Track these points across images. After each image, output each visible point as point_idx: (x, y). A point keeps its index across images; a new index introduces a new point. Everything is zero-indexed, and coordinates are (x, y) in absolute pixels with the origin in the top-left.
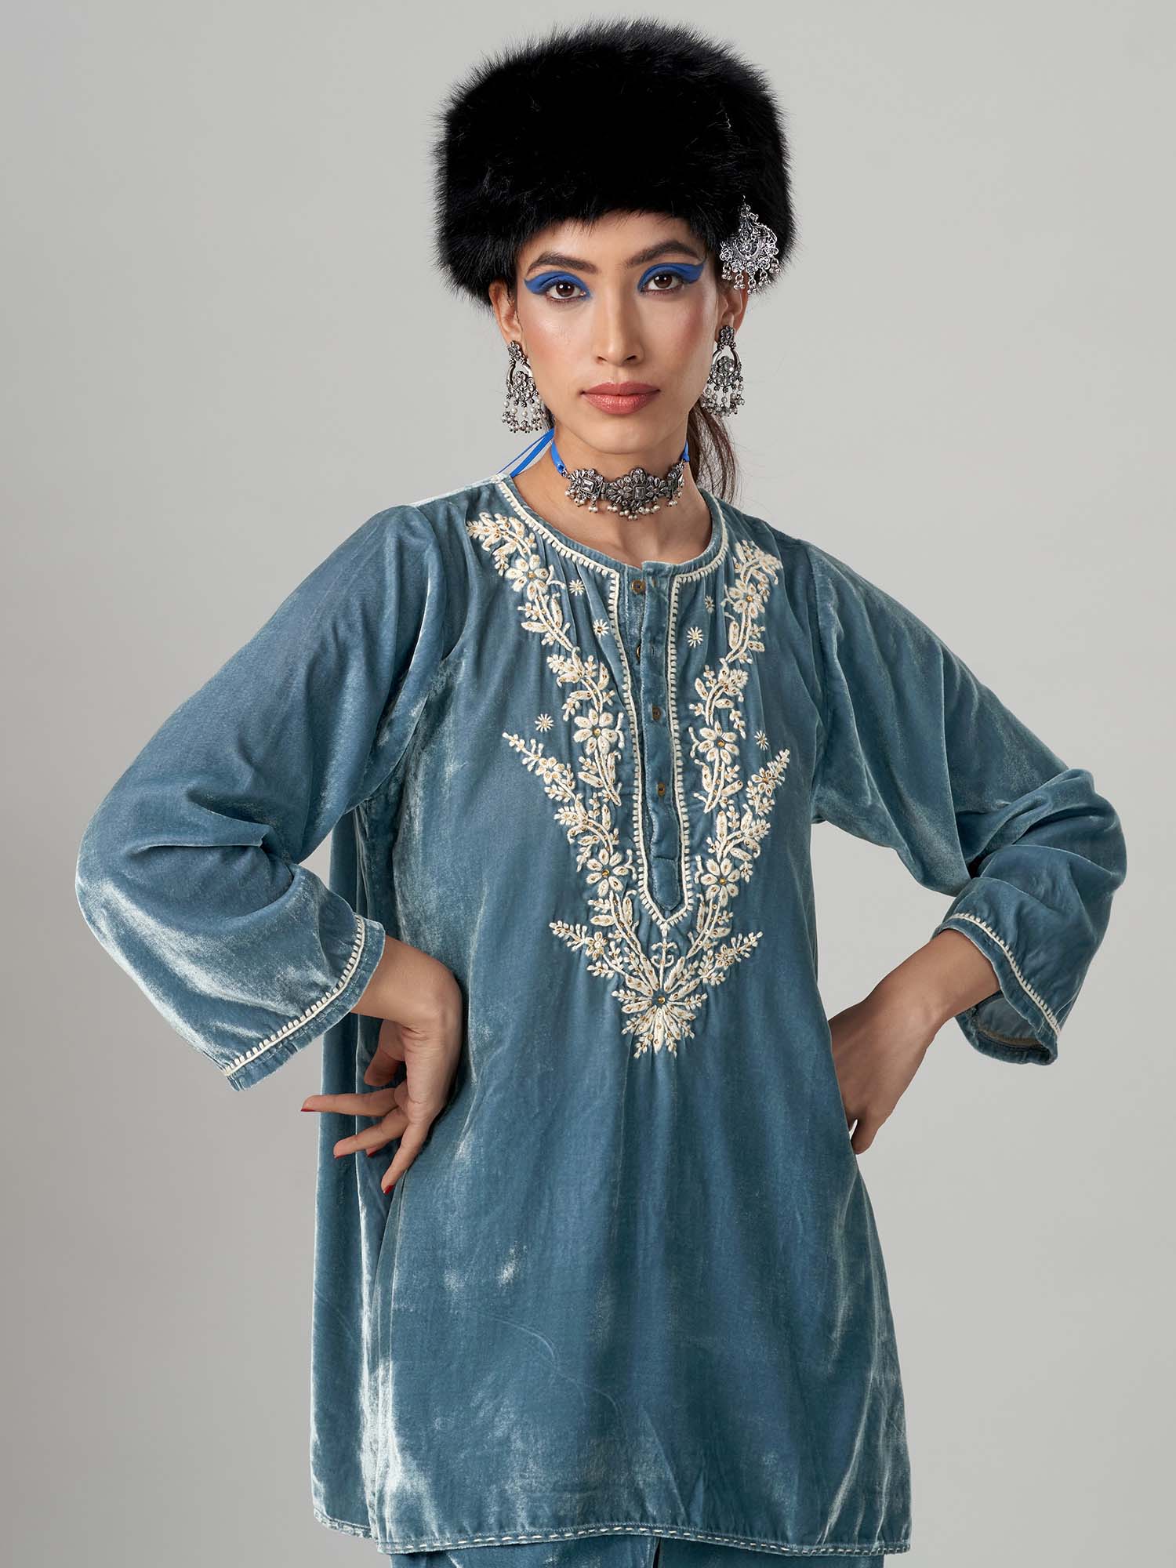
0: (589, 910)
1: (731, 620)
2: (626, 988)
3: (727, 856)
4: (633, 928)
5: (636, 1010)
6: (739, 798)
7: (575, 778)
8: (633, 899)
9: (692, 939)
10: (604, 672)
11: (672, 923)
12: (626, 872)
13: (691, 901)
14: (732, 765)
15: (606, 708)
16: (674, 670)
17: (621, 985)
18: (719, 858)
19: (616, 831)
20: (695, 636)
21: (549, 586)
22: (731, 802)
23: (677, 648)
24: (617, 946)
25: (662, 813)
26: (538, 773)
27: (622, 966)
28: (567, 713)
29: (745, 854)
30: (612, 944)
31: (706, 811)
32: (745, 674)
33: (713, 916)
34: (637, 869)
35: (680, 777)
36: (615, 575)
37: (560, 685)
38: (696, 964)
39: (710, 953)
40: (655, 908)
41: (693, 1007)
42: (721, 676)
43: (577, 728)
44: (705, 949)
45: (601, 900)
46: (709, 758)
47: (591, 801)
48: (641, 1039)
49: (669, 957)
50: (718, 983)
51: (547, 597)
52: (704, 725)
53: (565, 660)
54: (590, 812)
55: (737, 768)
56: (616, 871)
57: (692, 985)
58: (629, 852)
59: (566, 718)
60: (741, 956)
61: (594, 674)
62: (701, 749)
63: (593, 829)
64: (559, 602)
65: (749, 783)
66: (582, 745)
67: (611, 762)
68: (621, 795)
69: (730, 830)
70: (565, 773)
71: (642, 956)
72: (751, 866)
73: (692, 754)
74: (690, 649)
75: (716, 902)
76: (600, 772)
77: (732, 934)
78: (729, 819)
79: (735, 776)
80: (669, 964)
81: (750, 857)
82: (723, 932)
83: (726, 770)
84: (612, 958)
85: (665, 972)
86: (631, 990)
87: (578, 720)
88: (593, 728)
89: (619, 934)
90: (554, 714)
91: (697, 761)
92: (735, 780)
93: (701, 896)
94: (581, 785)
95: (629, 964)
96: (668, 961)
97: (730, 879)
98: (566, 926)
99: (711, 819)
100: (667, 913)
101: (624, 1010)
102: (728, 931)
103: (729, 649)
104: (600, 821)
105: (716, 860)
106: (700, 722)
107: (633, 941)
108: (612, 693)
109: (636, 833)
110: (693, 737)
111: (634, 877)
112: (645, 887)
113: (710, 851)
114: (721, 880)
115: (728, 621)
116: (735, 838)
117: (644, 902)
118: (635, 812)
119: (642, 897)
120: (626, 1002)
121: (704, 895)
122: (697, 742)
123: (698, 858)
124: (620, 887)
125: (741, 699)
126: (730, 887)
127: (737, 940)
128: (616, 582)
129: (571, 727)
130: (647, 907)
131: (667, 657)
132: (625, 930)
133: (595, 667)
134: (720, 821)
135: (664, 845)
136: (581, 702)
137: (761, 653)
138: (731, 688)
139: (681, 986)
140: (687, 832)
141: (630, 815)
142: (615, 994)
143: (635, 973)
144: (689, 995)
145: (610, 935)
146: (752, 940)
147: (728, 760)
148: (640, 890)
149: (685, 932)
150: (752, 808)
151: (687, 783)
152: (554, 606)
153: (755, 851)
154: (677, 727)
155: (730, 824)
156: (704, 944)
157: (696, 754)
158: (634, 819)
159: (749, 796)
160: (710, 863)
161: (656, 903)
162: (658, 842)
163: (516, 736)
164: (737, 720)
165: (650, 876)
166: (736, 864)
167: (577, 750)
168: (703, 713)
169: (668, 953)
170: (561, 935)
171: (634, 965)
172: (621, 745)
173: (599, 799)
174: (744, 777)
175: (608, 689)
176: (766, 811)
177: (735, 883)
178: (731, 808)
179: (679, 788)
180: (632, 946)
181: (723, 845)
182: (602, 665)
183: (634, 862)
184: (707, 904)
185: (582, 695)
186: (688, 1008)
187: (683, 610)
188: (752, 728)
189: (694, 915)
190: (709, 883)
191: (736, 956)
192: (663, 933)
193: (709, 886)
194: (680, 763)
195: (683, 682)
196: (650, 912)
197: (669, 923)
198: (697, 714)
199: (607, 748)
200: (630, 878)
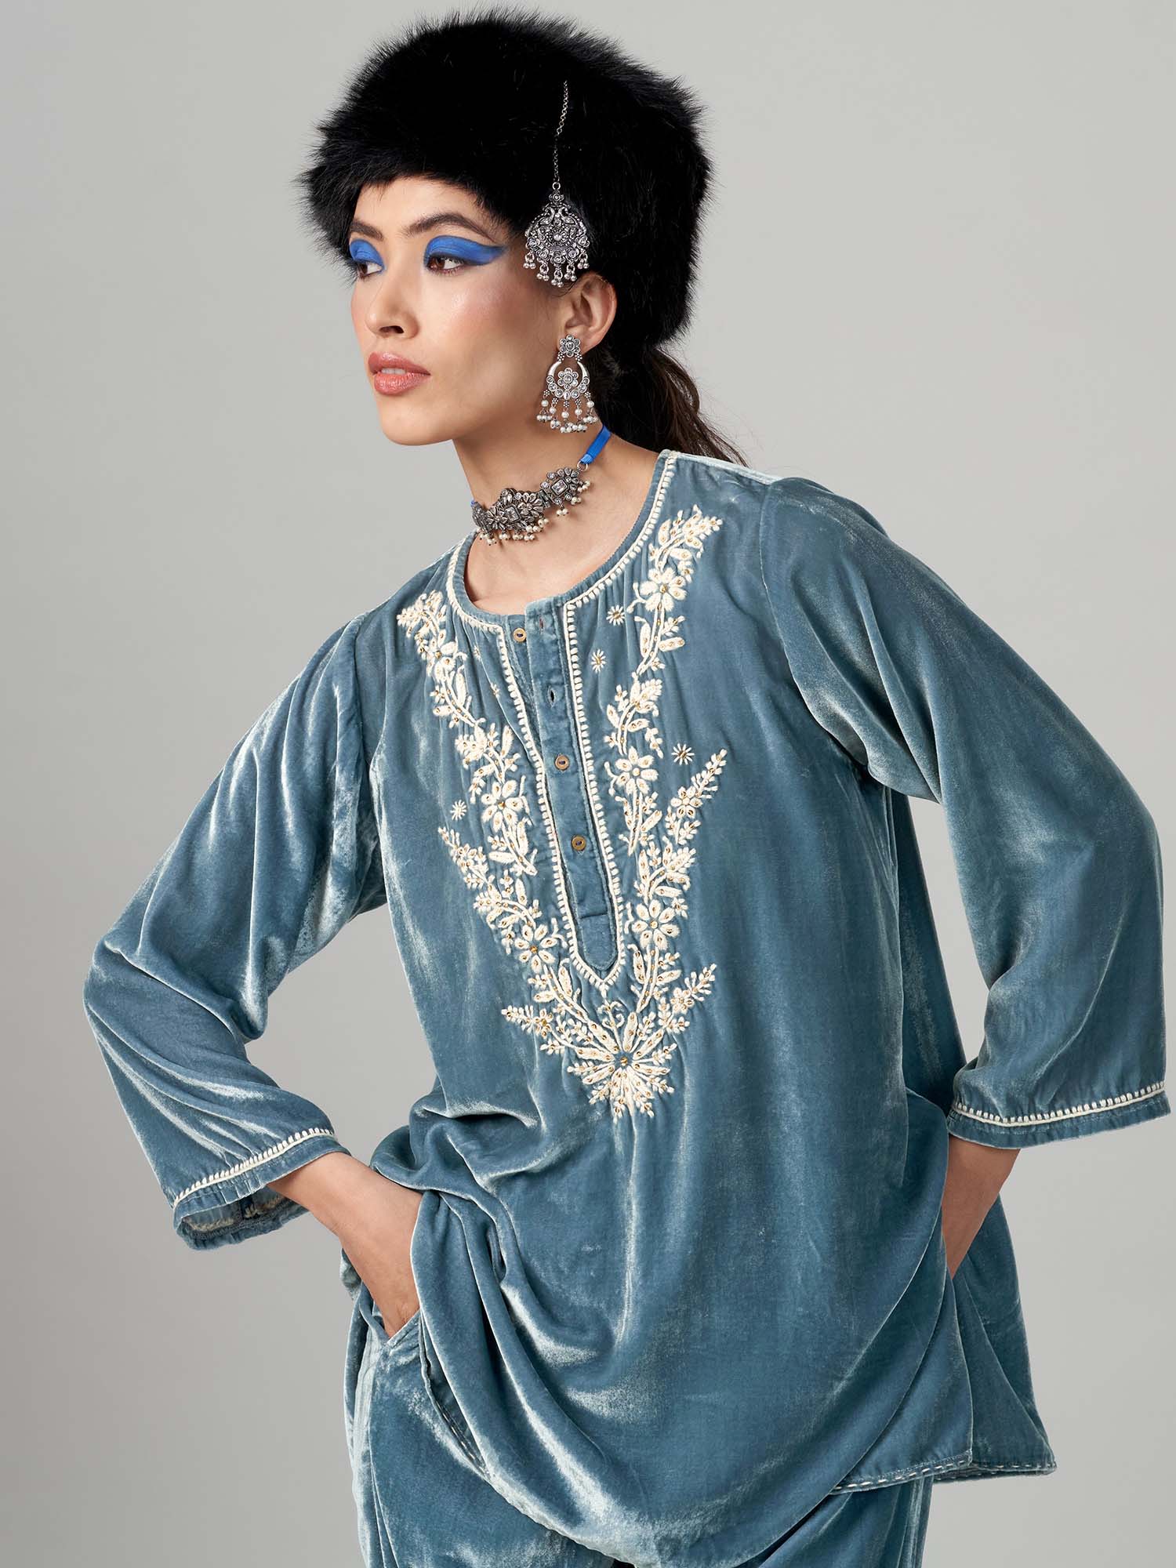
0: (531, 989)
1: (641, 624)
2: (580, 1060)
4: (575, 997)
5: (599, 1079)
6: (659, 831)
7: (487, 860)
8: (566, 967)
9: (637, 992)
10: (507, 738)
11: (611, 983)
12: (554, 942)
13: (625, 954)
14: (650, 794)
15: (509, 776)
17: (574, 1058)
18: (646, 901)
19: (535, 903)
20: (598, 660)
21: (456, 660)
22: (651, 837)
23: (581, 682)
24: (562, 1019)
25: (578, 871)
26: (458, 864)
27: (570, 1040)
28: (473, 794)
29: (672, 889)
30: (558, 1019)
31: (630, 852)
32: (659, 682)
33: (653, 962)
34: (565, 936)
35: (602, 822)
36: (499, 629)
37: (465, 766)
38: (652, 1016)
39: (663, 1000)
40: (590, 971)
41: (661, 1060)
42: (631, 694)
43: (484, 808)
44: (656, 998)
45: (537, 977)
46: (628, 792)
47: (504, 880)
48: (615, 1105)
49: (618, 1016)
50: (682, 1029)
51: (452, 674)
52: (619, 757)
54: (504, 892)
55: (655, 795)
56: (544, 944)
57: (654, 1038)
58: (554, 921)
59: (473, 800)
60: (699, 995)
61: (496, 743)
62: (620, 783)
65: (669, 810)
67: (522, 831)
68: (536, 864)
69: (652, 870)
70: (477, 858)
71: (590, 1023)
72: (682, 901)
73: (612, 792)
74: (595, 677)
75: (653, 946)
77: (683, 976)
78: (650, 857)
79: (654, 806)
80: (620, 1025)
81: (679, 891)
82: (668, 977)
83: (644, 800)
84: (560, 1033)
85: (619, 1033)
87: (484, 799)
88: (499, 802)
89: (562, 1008)
90: (463, 799)
91: (618, 799)
92: (653, 810)
93: (634, 946)
94: (492, 867)
95: (576, 1035)
96: (619, 1020)
97: (662, 920)
98: (515, 1009)
99: (634, 861)
100: (604, 973)
101: (583, 1083)
102: (679, 973)
103: (640, 659)
104: (515, 899)
105: (644, 904)
106: (614, 753)
107: (576, 1011)
108: (517, 756)
109: (559, 897)
110: (610, 773)
111: (564, 944)
112: (577, 953)
113: (639, 895)
114: (653, 924)
115: (637, 627)
116: (659, 875)
117: (578, 968)
118: (554, 876)
119: (575, 963)
120: (583, 1075)
121: (637, 945)
122: (614, 778)
123: (629, 906)
124: (551, 959)
125: (656, 714)
127: (691, 979)
128: (502, 636)
129: (479, 809)
130: (582, 971)
132: (566, 1002)
133: (497, 735)
134: (643, 861)
135: (589, 902)
136: (485, 778)
138: (644, 704)
139: (641, 1042)
140: (616, 880)
142: (570, 1069)
143: (586, 1043)
144: (654, 1049)
145: (554, 1010)
146: (708, 974)
147: (645, 790)
148: (572, 956)
149: (626, 989)
150: (673, 838)
151: (610, 826)
152: (460, 682)
153: (683, 883)
154: (592, 768)
155: (651, 863)
156: (654, 993)
157: (617, 791)
159: (668, 825)
160: (640, 908)
161: (591, 966)
162: (584, 901)
163: (445, 829)
164: (653, 739)
165: (579, 939)
166: (665, 903)
167: (486, 832)
168: (616, 744)
169: (615, 1013)
172: (528, 811)
173: (511, 875)
174: (663, 805)
175: (514, 754)
176: (689, 837)
177: (670, 922)
178: (652, 844)
179: (603, 835)
180: (578, 1016)
181: (648, 887)
182: (504, 730)
184: (642, 952)
185: (487, 770)
186: (655, 1063)
187: (585, 636)
188: (670, 742)
189: (629, 966)
190: (640, 930)
191: (696, 997)
192: (604, 994)
193: (640, 933)
194: (599, 806)
195: (595, 716)
196: (587, 976)
197: (607, 983)
198: (611, 745)
199: (515, 819)
200: (560, 946)
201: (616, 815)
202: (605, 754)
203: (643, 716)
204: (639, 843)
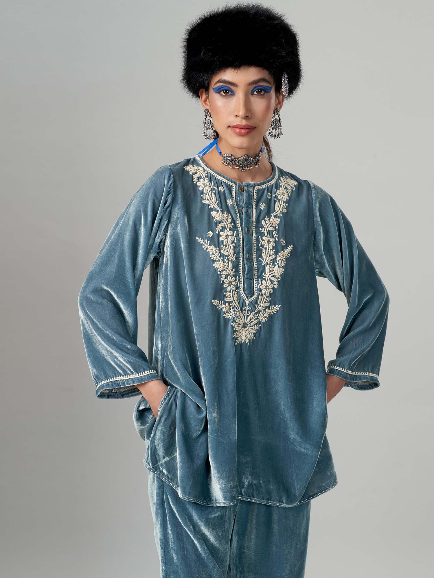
0: (224, 296)
1: (276, 201)
2: (235, 322)
3: (269, 280)
4: (238, 302)
5: (238, 329)
6: (274, 261)
7: (220, 252)
8: (238, 292)
9: (257, 307)
10: (230, 217)
12: (236, 284)
13: (257, 294)
14: (273, 249)
15: (230, 229)
16: (255, 217)
17: (234, 321)
18: (266, 280)
19: (234, 270)
20: (263, 206)
21: (212, 188)
22: (271, 262)
23: (256, 210)
24: (233, 308)
25: (249, 264)
26: (208, 251)
27: (234, 315)
28: (218, 231)
29: (275, 279)
30: (231, 307)
31: (263, 264)
32: (279, 219)
33: (264, 299)
34: (240, 283)
35: (255, 252)
36: (234, 185)
37: (215, 221)
38: (258, 315)
39: (263, 311)
40: (245, 296)
41: (256, 329)
42: (271, 220)
43: (221, 236)
44: (261, 310)
45: (228, 293)
46: (265, 247)
47: (225, 260)
48: (238, 339)
49: (249, 312)
50: (265, 321)
51: (211, 192)
52: (264, 235)
53: (217, 213)
54: (225, 263)
55: (274, 250)
56: (233, 283)
57: (256, 322)
58: (238, 277)
59: (217, 232)
60: (273, 313)
61: (227, 218)
62: (263, 243)
63: (226, 269)
64: (215, 194)
65: (278, 256)
66: (222, 242)
67: (232, 247)
68: (235, 258)
69: (270, 271)
70: (217, 251)
71: (240, 311)
72: (277, 283)
73: (260, 245)
74: (261, 210)
75: (265, 294)
76: (228, 250)
77: (270, 305)
78: (270, 267)
79: (273, 253)
80: (248, 315)
81: (277, 280)
82: (267, 304)
83: (270, 251)
84: (231, 312)
85: (247, 317)
86: (237, 323)
87: (221, 233)
88: (226, 236)
89: (233, 304)
90: (213, 231)
91: (261, 247)
92: (273, 254)
93: (260, 292)
94: (222, 255)
95: (237, 314)
96: (248, 313)
97: (270, 287)
98: (217, 301)
99: (264, 267)
100: (249, 298)
101: (234, 329)
102: (269, 304)
103: (275, 211)
104: (228, 266)
105: (265, 281)
107: (238, 306)
108: (232, 224)
109: (240, 270)
110: (260, 239)
111: (239, 285)
112: (242, 289)
113: (264, 278)
114: (267, 287)
115: (275, 201)
116: (272, 274)
117: (241, 294)
118: (240, 264)
119: (240, 292)
120: (235, 327)
121: (261, 292)
122: (261, 241)
123: (260, 280)
124: (234, 289)
125: (277, 228)
126: (270, 290)
127: (272, 307)
128: (235, 188)
129: (219, 236)
130: (242, 295)
131: (252, 213)
132: (235, 303)
133: (227, 215)
134: (267, 267)
135: (249, 275)
136: (222, 227)
137: (285, 213)
138: (274, 224)
139: (252, 322)
140: (256, 271)
141: (238, 264)
142: (232, 324)
143: (238, 317)
144: (255, 325)
145: (231, 304)
146: (277, 307)
147: (271, 248)
148: (240, 290)
149: (254, 304)
150: (278, 264)
151: (258, 255)
152: (213, 195)
153: (279, 278)
154: (255, 236)
155: (270, 269)
156: (261, 308)
157: (261, 245)
158: (240, 266)
159: (277, 260)
160: (263, 282)
161: (245, 294)
162: (247, 274)
163: (201, 238)
164: (275, 234)
165: (244, 285)
166: (272, 282)
167: (221, 243)
168: (264, 231)
169: (248, 311)
170: (215, 304)
171: (238, 314)
172: (235, 241)
173: (228, 259)
174: (276, 254)
175: (231, 223)
176: (283, 265)
177: (272, 288)
178: (271, 264)
179: (255, 256)
180: (238, 308)
181: (268, 276)
182: (229, 215)
183: (239, 280)
184: (262, 295)
185: (223, 225)
186: (254, 329)
187: (259, 197)
188: (280, 238)
189: (257, 299)
190: (263, 288)
191: (271, 313)
192: (247, 304)
193: (263, 289)
194: (255, 248)
195: (258, 221)
196: (243, 297)
197: (249, 301)
198: (262, 232)
199: (231, 242)
200: (238, 285)
201: (260, 252)
202: (260, 234)
203: (273, 227)
204: (267, 262)
